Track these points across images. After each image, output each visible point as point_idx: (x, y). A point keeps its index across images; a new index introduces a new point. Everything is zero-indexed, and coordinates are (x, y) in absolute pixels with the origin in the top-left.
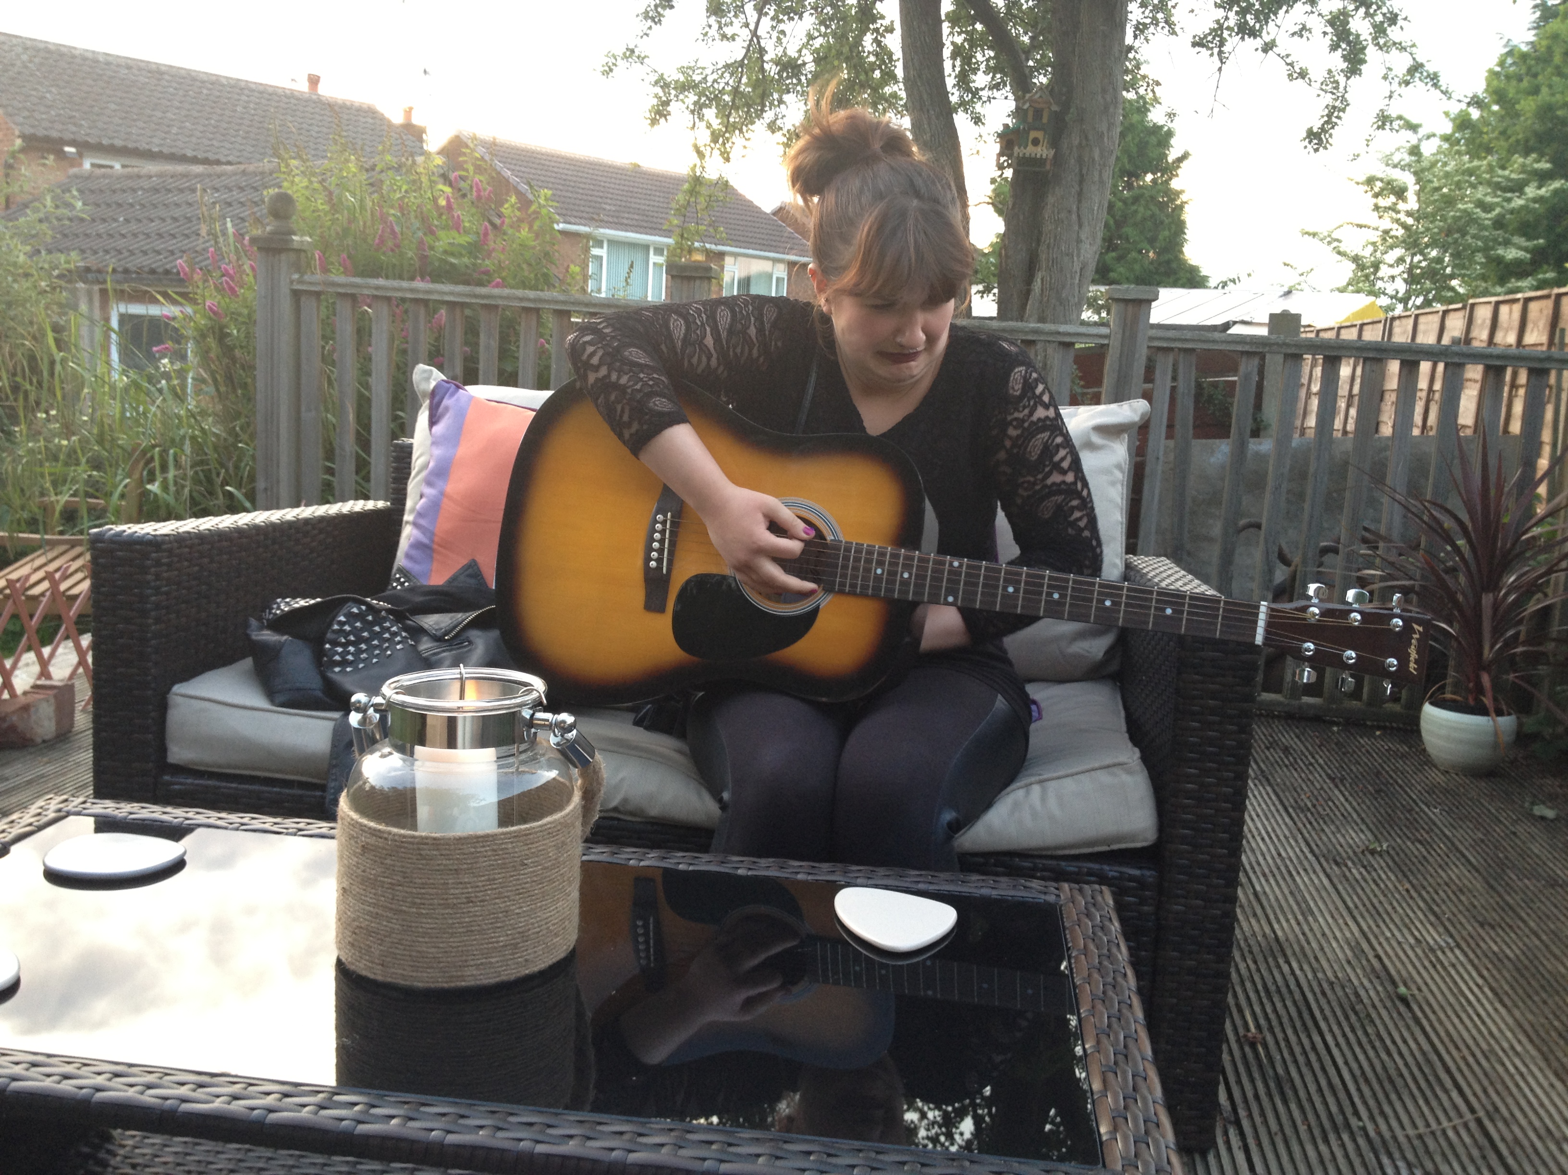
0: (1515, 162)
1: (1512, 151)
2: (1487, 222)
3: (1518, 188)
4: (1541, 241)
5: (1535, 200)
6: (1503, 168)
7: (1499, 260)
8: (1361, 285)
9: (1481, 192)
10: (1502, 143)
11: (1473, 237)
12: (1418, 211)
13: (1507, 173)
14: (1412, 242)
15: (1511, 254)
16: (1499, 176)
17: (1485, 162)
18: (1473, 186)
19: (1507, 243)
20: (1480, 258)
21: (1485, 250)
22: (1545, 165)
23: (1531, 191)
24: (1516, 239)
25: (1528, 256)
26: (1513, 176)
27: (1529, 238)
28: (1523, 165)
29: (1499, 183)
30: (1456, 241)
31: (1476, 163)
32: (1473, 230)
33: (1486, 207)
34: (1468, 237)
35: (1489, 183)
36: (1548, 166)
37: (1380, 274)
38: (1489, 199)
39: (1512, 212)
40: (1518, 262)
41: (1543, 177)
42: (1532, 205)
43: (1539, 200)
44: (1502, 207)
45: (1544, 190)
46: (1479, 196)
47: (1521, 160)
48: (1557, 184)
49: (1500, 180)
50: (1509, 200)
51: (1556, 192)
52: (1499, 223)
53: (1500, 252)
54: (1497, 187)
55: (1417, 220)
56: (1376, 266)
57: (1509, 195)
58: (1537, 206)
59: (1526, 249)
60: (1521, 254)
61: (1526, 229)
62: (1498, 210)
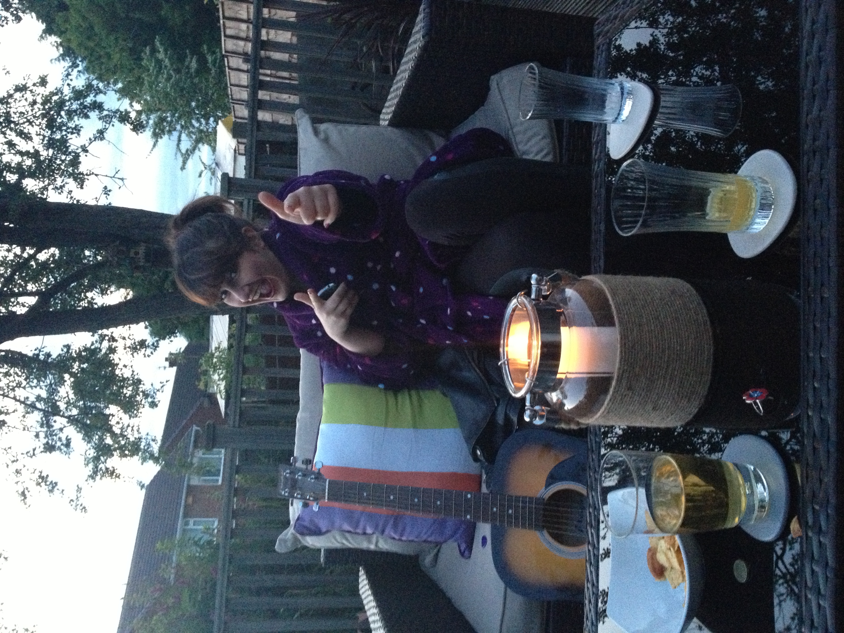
0: (146, 64)
1: (140, 67)
2: (177, 77)
3: (159, 62)
4: (188, 51)
5: (166, 54)
6: (149, 70)
7: (198, 72)
8: (211, 139)
9: (162, 79)
10: (136, 71)
11: (185, 83)
12: (171, 111)
13: (151, 68)
14: (189, 115)
15: (194, 65)
16: (153, 72)
17: (146, 78)
19: (188, 67)
20: (196, 80)
21: (191, 77)
22: (148, 50)
23: (161, 56)
24: (186, 63)
25: (195, 56)
26: (153, 65)
27: (186, 56)
28: (148, 60)
29: (157, 71)
30: (188, 93)
31: (146, 82)
32: (181, 84)
33: (169, 78)
34: (185, 86)
35: (157, 76)
36: (148, 48)
38: (165, 76)
39: (172, 65)
41: (154, 51)
42: (168, 56)
43: (166, 50)
44: (169, 70)
45: (160, 50)
46: (164, 80)
47: (145, 61)
48: (158, 44)
49: (155, 71)
50: (166, 67)
51: (161, 44)
52: (178, 71)
53: (193, 70)
54: (159, 71)
55: (176, 110)
57: (163, 67)
58: (169, 53)
59: (191, 59)
60: (194, 61)
61: (181, 59)
62: (171, 72)
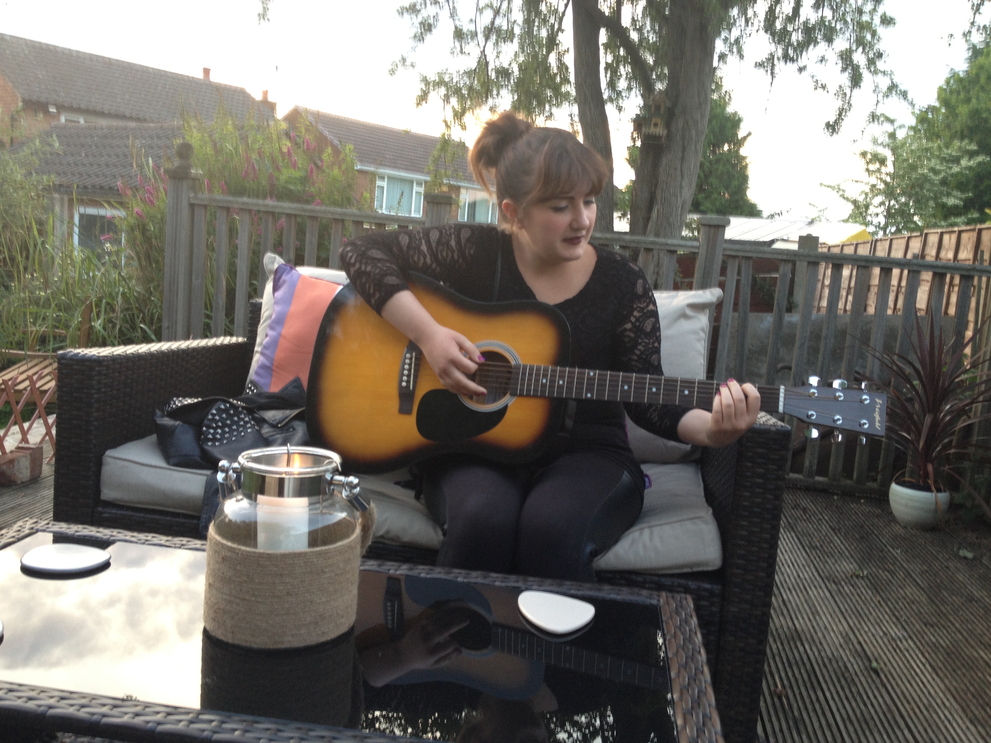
0: (955, 145)
1: (952, 138)
2: (936, 182)
3: (956, 160)
4: (970, 194)
5: (966, 168)
6: (947, 148)
7: (944, 206)
8: (857, 218)
10: (947, 133)
11: (928, 190)
12: (894, 173)
13: (949, 151)
14: (889, 192)
15: (951, 201)
16: (945, 153)
17: (936, 144)
18: (929, 159)
19: (948, 195)
20: (932, 203)
21: (935, 199)
23: (964, 162)
24: (955, 193)
25: (962, 203)
26: (953, 153)
27: (963, 191)
28: (960, 147)
29: (944, 157)
30: (917, 193)
31: (930, 144)
33: (936, 172)
34: (925, 191)
35: (938, 157)
36: (975, 147)
37: (869, 212)
38: (938, 167)
39: (952, 175)
40: (956, 207)
41: (972, 154)
42: (964, 172)
43: (970, 168)
44: (946, 172)
45: (972, 162)
46: (932, 165)
47: (958, 143)
48: (980, 159)
50: (950, 168)
51: (979, 164)
52: (944, 182)
53: (945, 200)
54: (943, 160)
55: (893, 179)
56: (867, 207)
57: (950, 165)
58: (968, 172)
59: (961, 199)
60: (957, 202)
61: (961, 186)
62: (943, 174)
